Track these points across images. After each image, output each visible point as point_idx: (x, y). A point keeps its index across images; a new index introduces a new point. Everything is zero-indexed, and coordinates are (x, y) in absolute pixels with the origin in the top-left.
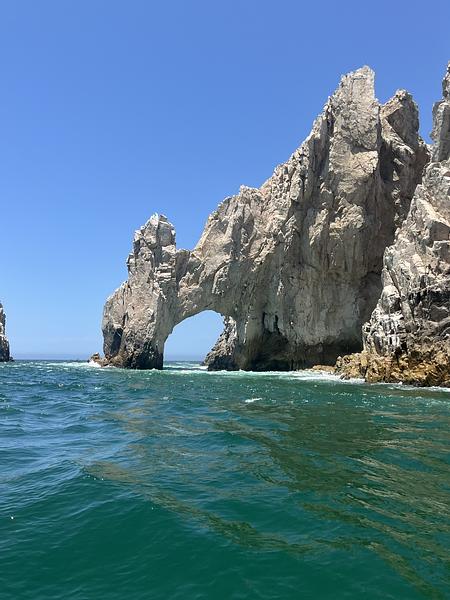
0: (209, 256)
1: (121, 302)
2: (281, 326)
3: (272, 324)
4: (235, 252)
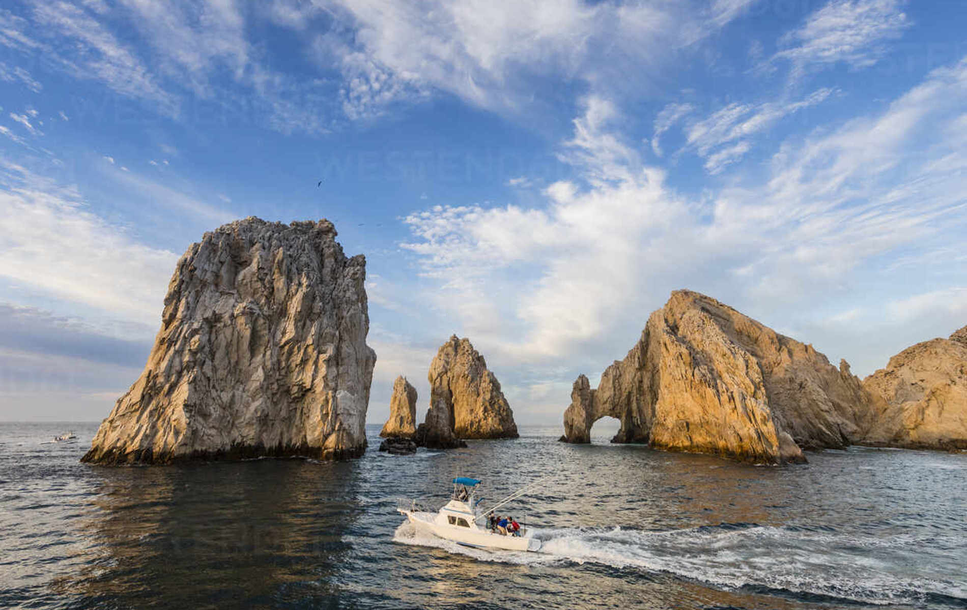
4: (614, 390)
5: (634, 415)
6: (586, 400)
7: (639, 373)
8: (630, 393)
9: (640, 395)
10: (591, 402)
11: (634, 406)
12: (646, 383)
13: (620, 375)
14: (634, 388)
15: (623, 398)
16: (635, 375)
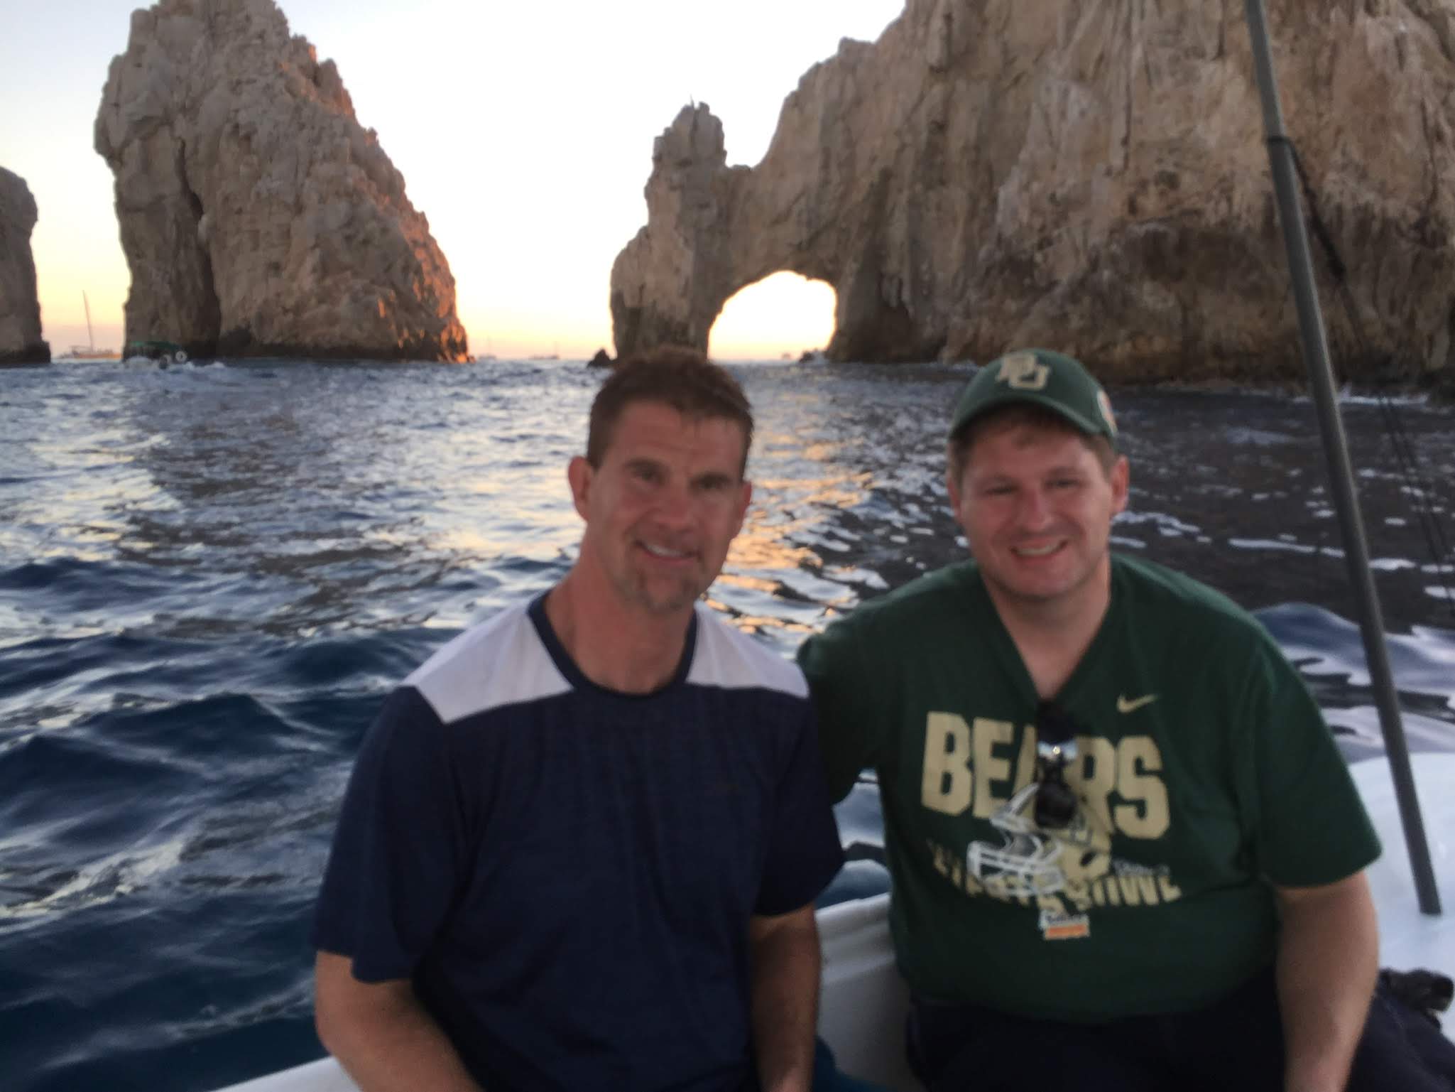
0: (782, 175)
2: (906, 296)
3: (894, 292)
4: (826, 166)
5: (892, 265)
6: (704, 206)
7: (937, 91)
8: (886, 175)
9: (929, 187)
10: (725, 216)
11: (898, 230)
12: (963, 128)
13: (858, 102)
14: (909, 154)
15: (857, 196)
16: (922, 98)
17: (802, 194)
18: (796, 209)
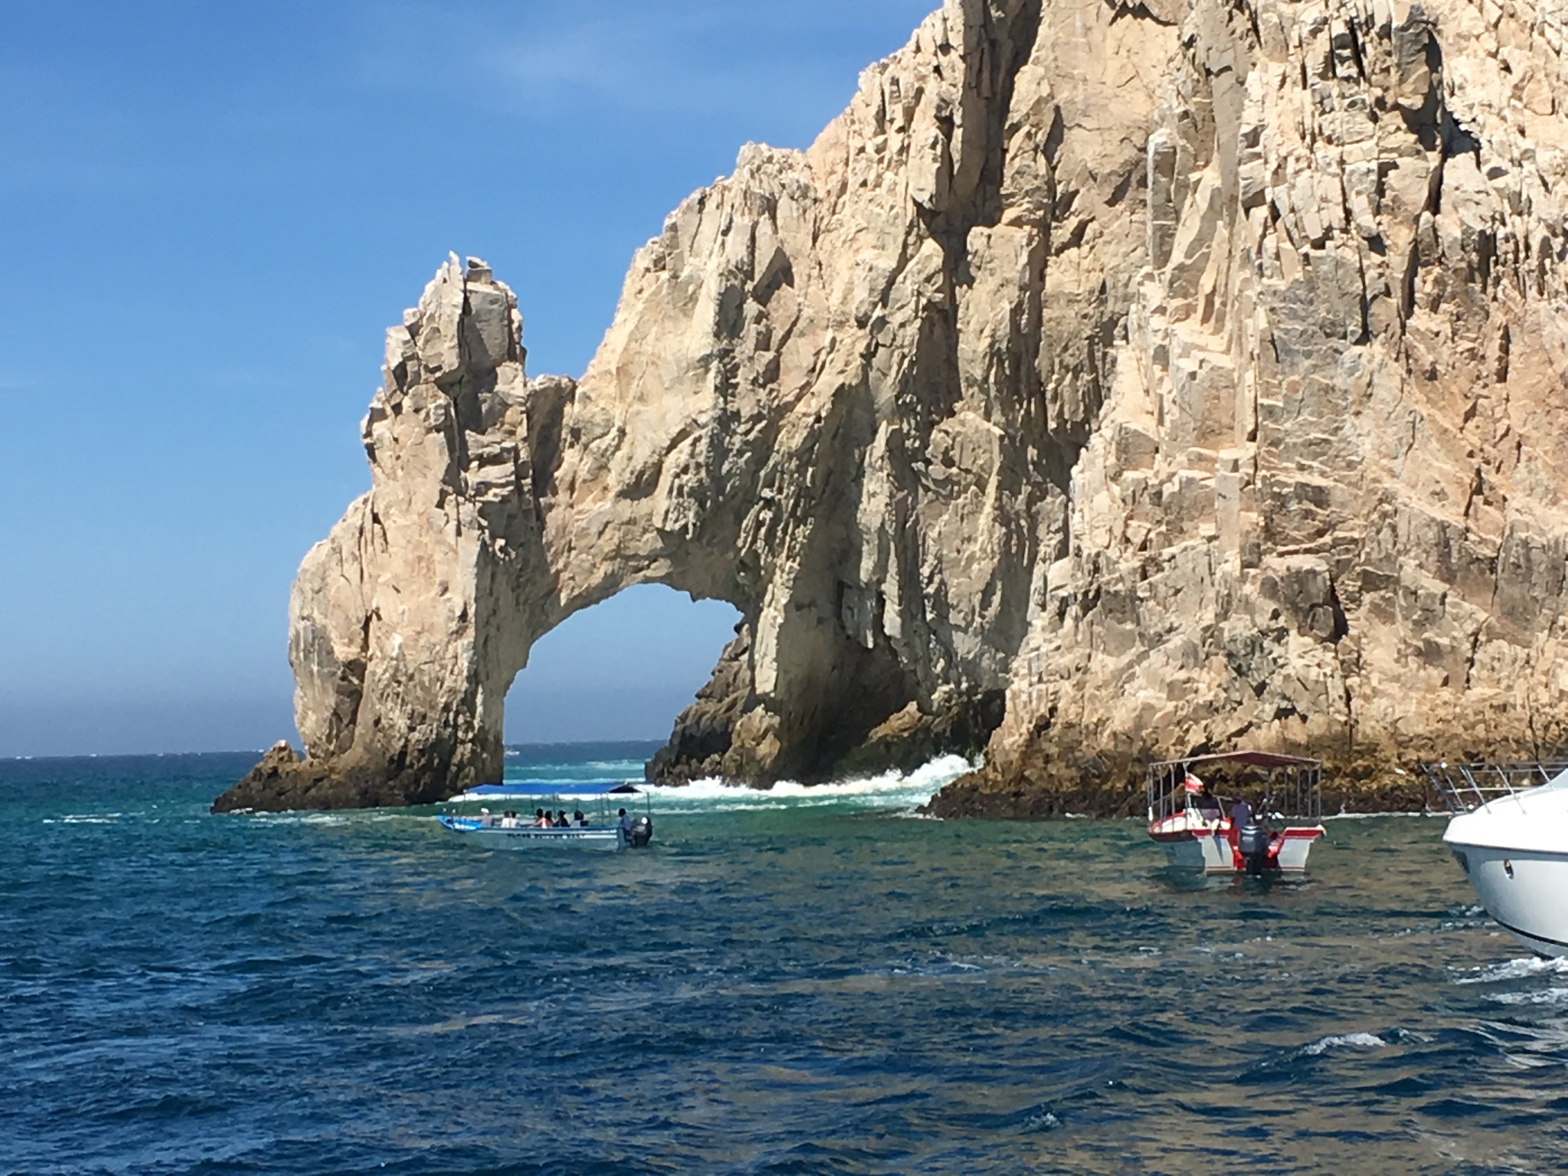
0: (641, 398)
1: (352, 570)
2: (892, 626)
3: (867, 619)
10: (533, 475)
13: (783, 269)
14: (886, 359)
16: (904, 260)
17: (683, 435)
18: (671, 463)
